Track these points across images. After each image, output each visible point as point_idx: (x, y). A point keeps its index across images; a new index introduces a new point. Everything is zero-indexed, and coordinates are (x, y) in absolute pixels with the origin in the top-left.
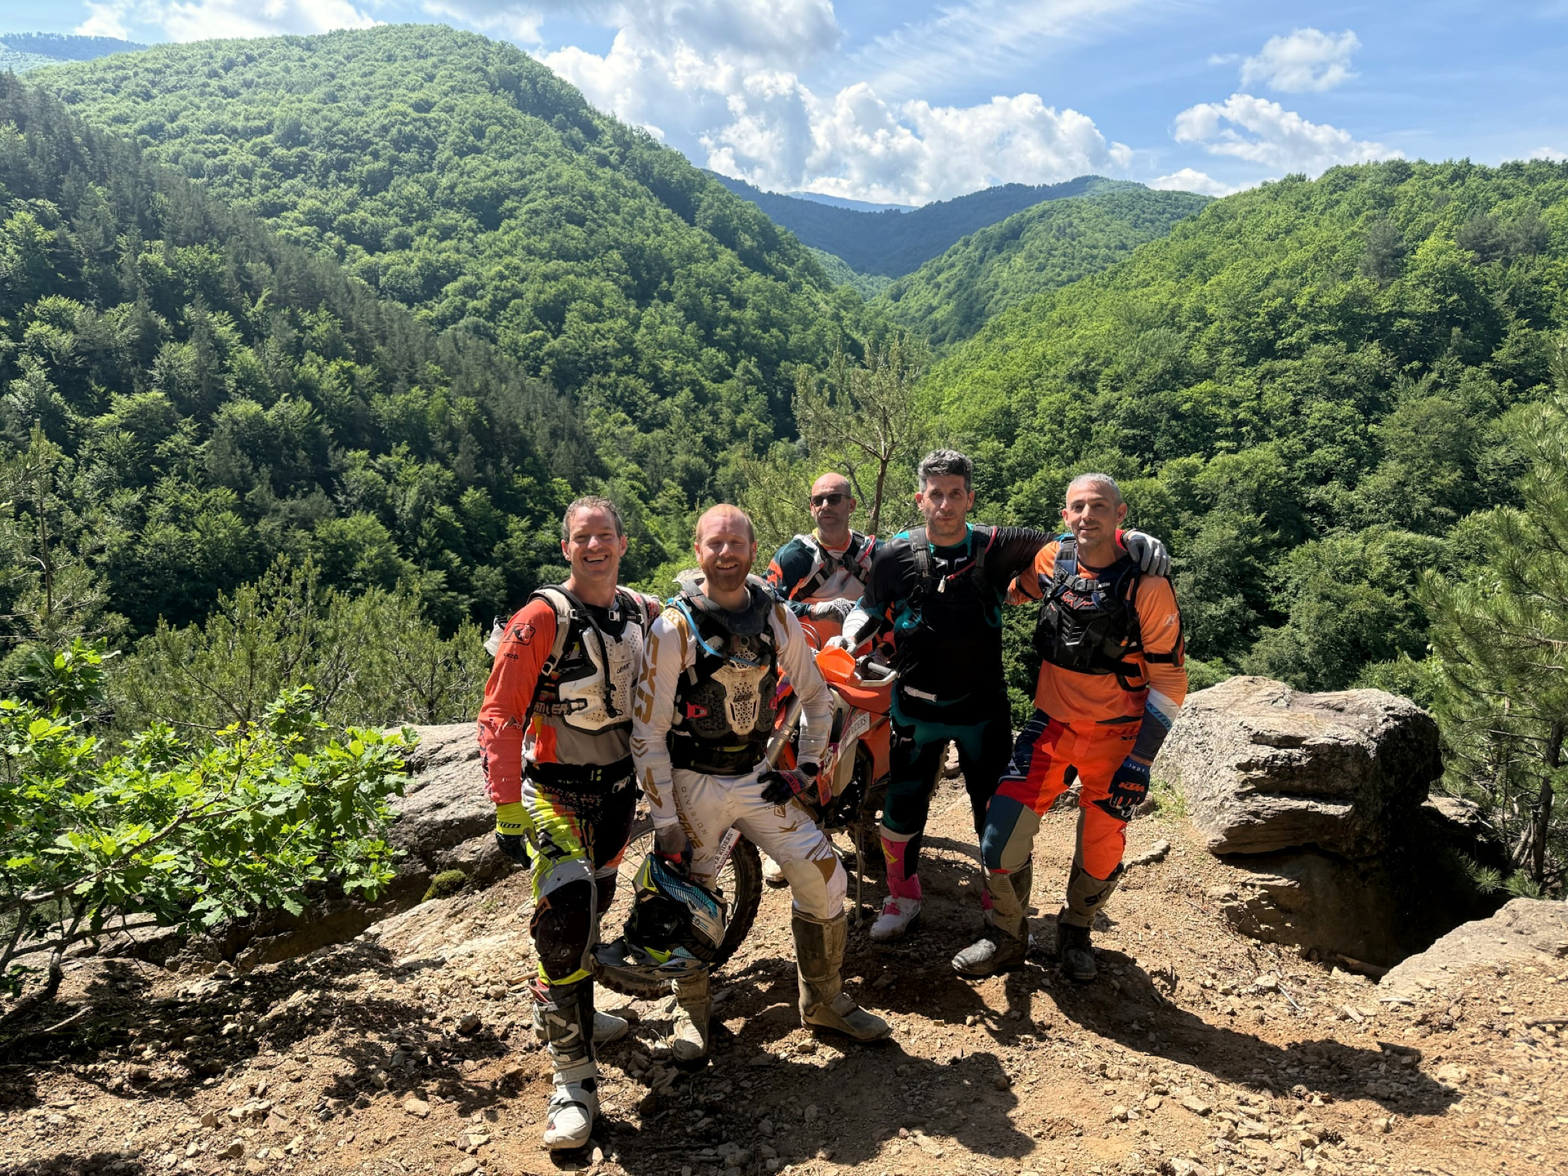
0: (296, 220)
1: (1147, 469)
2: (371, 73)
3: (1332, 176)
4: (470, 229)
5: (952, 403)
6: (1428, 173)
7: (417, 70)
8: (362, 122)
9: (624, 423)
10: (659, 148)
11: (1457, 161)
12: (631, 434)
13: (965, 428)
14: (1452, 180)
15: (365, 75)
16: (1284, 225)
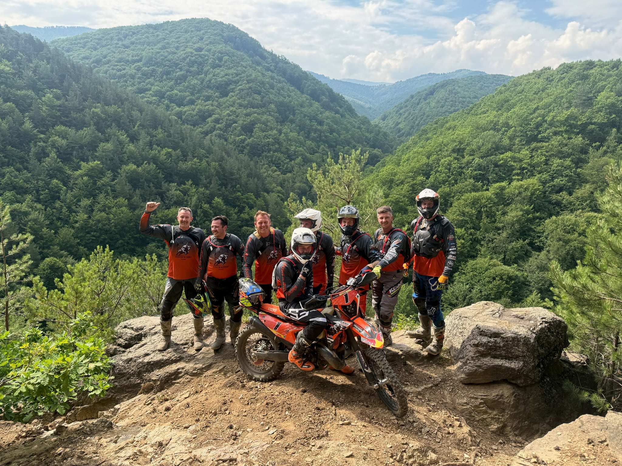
0: (151, 94)
1: (485, 187)
2: (179, 38)
3: (562, 67)
4: (216, 97)
5: (405, 162)
6: (602, 65)
7: (196, 36)
8: (176, 56)
9: (276, 171)
10: (290, 63)
11: (615, 59)
12: (279, 175)
13: (410, 172)
14: (613, 68)
15: (176, 38)
16: (541, 88)
